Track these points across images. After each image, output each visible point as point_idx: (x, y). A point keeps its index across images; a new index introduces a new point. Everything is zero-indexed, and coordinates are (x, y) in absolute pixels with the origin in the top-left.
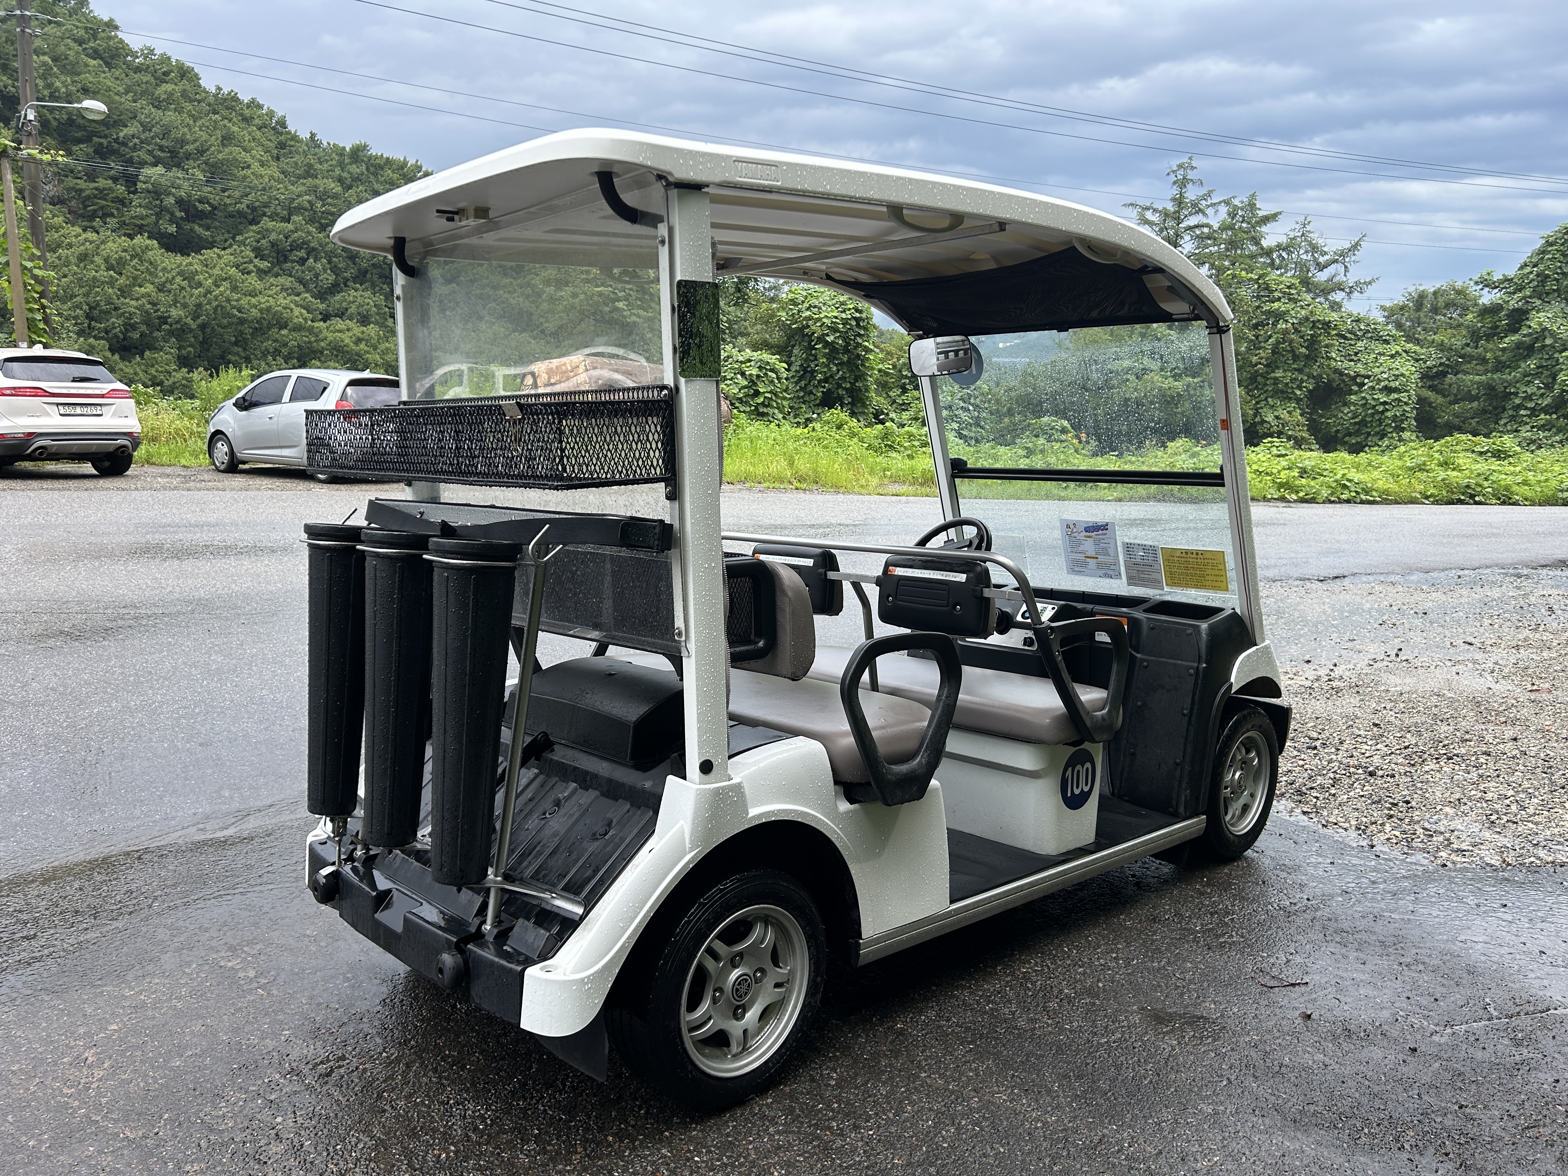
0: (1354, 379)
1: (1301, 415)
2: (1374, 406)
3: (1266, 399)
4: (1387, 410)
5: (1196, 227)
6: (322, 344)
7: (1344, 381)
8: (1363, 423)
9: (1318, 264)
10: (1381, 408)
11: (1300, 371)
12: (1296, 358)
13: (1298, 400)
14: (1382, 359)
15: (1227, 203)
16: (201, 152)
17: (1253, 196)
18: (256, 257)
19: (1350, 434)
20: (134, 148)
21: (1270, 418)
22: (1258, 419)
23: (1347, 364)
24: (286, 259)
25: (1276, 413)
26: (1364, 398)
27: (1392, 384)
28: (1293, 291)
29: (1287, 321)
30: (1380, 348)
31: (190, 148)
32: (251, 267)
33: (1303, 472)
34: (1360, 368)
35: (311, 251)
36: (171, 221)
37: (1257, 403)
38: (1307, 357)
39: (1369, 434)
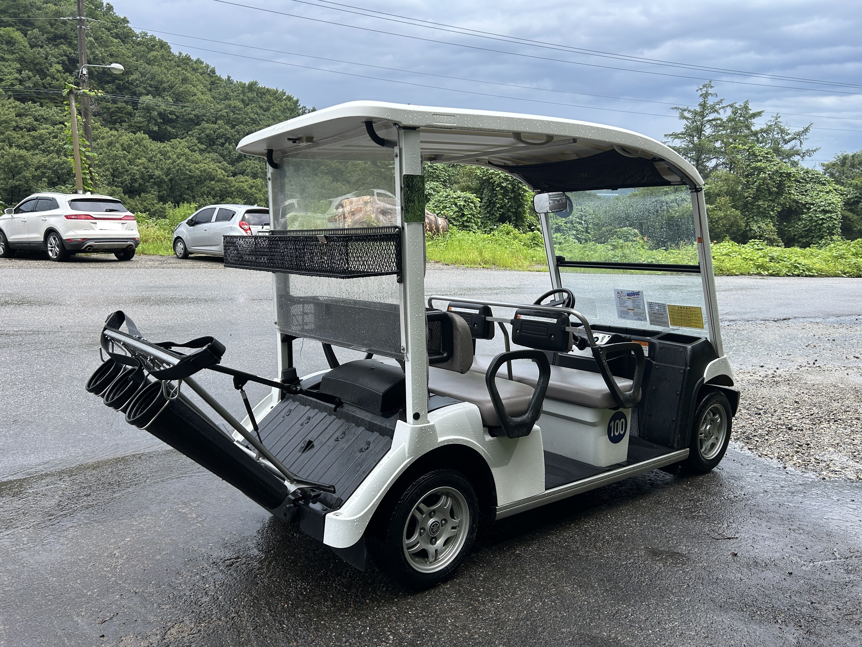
0: (805, 205)
1: (774, 226)
2: (817, 221)
3: (753, 217)
4: (824, 223)
5: (713, 120)
6: (233, 189)
7: (799, 206)
8: (810, 230)
9: (785, 140)
10: (820, 222)
11: (773, 201)
12: (770, 193)
13: (772, 218)
14: (821, 194)
15: (731, 106)
16: (171, 87)
17: (747, 102)
18: (199, 143)
19: (802, 237)
20: (137, 86)
21: (755, 228)
22: (748, 228)
23: (800, 197)
24: (214, 144)
25: (759, 225)
26: (810, 216)
27: (827, 208)
28: (769, 156)
29: (765, 173)
30: (820, 188)
31: (165, 85)
32: (196, 148)
33: (772, 259)
34: (808, 199)
35: (227, 139)
36: (155, 124)
37: (748, 219)
38: (777, 193)
39: (813, 237)
